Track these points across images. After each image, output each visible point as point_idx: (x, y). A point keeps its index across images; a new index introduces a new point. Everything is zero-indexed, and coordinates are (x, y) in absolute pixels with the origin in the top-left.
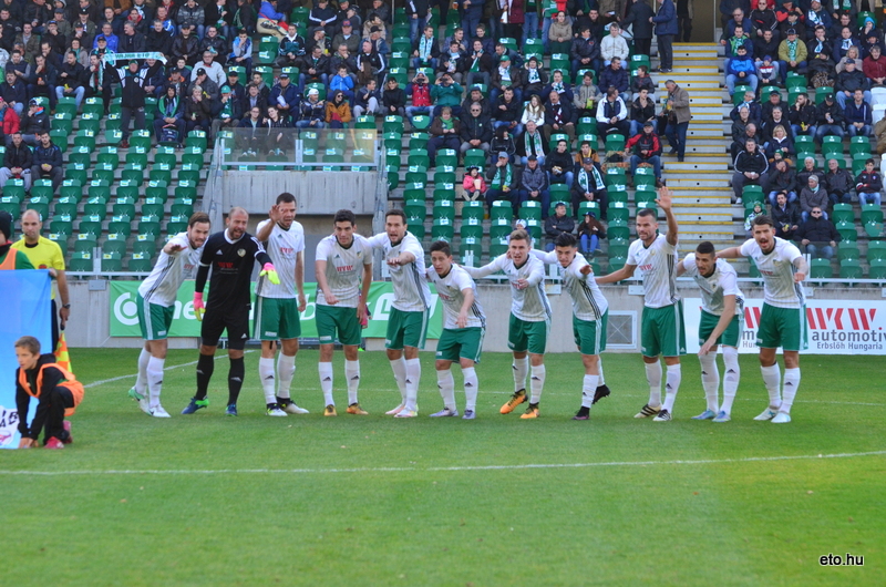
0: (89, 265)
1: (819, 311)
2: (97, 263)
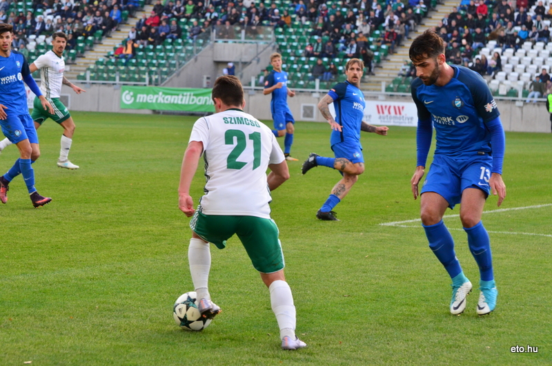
0: (114, 79)
1: (382, 107)
2: (117, 78)
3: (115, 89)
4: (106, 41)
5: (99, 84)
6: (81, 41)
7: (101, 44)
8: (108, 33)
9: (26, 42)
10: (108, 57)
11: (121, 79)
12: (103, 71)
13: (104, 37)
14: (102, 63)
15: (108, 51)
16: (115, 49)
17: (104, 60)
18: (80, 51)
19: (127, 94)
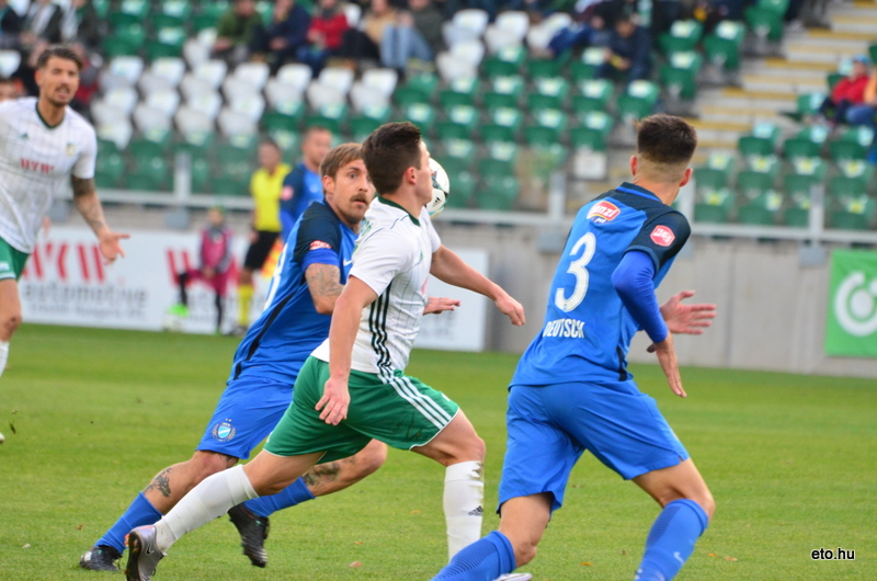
3: (803, 267)
4: (803, 47)
5: (745, 240)
6: (685, 45)
7: (776, 56)
8: (818, 10)
9: (437, 44)
10: (796, 117)
11: (835, 219)
12: (766, 182)
13: (796, 26)
14: (766, 147)
15: (803, 88)
16: (834, 79)
17: (776, 130)
18: (675, 89)
19: (856, 289)
